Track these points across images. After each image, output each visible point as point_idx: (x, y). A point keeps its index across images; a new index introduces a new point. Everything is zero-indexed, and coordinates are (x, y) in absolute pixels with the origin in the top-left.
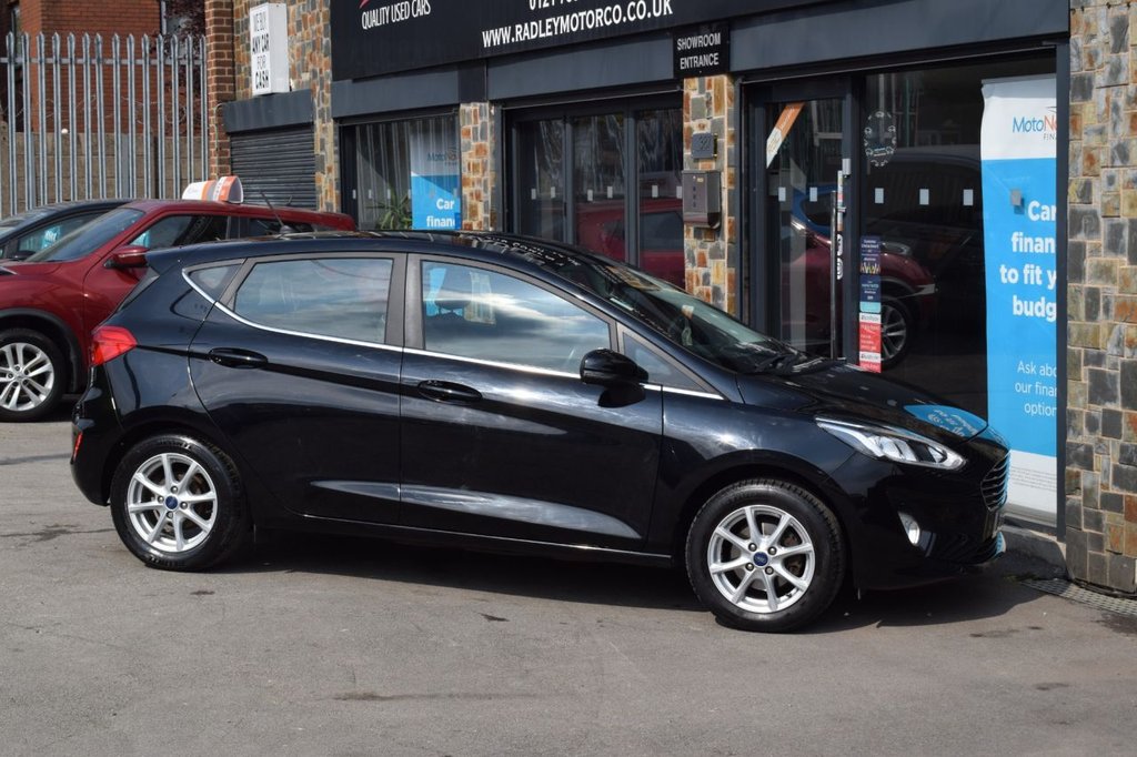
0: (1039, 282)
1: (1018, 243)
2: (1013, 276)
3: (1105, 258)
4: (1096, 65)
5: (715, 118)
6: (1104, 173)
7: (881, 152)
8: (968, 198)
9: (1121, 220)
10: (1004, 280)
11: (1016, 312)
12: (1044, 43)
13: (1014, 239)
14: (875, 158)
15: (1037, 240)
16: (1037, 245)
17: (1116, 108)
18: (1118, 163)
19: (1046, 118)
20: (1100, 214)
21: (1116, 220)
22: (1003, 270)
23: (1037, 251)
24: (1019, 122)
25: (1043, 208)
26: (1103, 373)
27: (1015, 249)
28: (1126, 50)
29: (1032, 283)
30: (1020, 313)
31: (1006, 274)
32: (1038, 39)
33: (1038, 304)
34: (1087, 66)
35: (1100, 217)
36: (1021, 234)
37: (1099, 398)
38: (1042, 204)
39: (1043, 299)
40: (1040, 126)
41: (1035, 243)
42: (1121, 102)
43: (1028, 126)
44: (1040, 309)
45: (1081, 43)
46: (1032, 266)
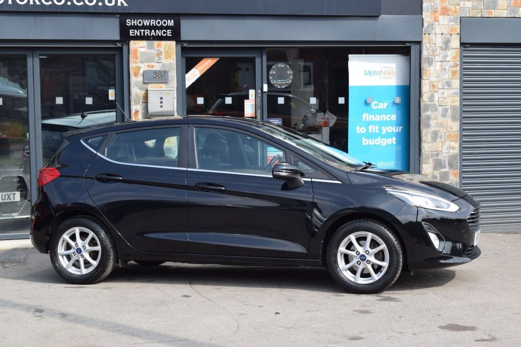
0: (377, 131)
1: (366, 118)
2: (363, 130)
3: (441, 120)
4: (436, 54)
5: (164, 62)
6: (440, 91)
7: (281, 82)
8: (341, 100)
9: (447, 107)
10: (358, 132)
11: (364, 143)
12: (406, 44)
13: (364, 116)
14: (278, 84)
15: (376, 116)
16: (376, 118)
17: (445, 69)
18: (446, 87)
19: (381, 71)
20: (437, 105)
21: (445, 107)
22: (358, 128)
23: (376, 120)
24: (367, 71)
25: (380, 104)
26: (440, 160)
27: (364, 120)
28: (449, 50)
29: (374, 131)
30: (367, 144)
31: (359, 130)
32: (404, 42)
33: (376, 140)
34: (431, 54)
35: (438, 106)
36: (367, 114)
37: (438, 168)
38: (379, 103)
39: (379, 138)
40: (378, 73)
41: (375, 117)
42: (447, 67)
43: (372, 73)
44: (377, 142)
45: (428, 45)
46: (374, 126)
